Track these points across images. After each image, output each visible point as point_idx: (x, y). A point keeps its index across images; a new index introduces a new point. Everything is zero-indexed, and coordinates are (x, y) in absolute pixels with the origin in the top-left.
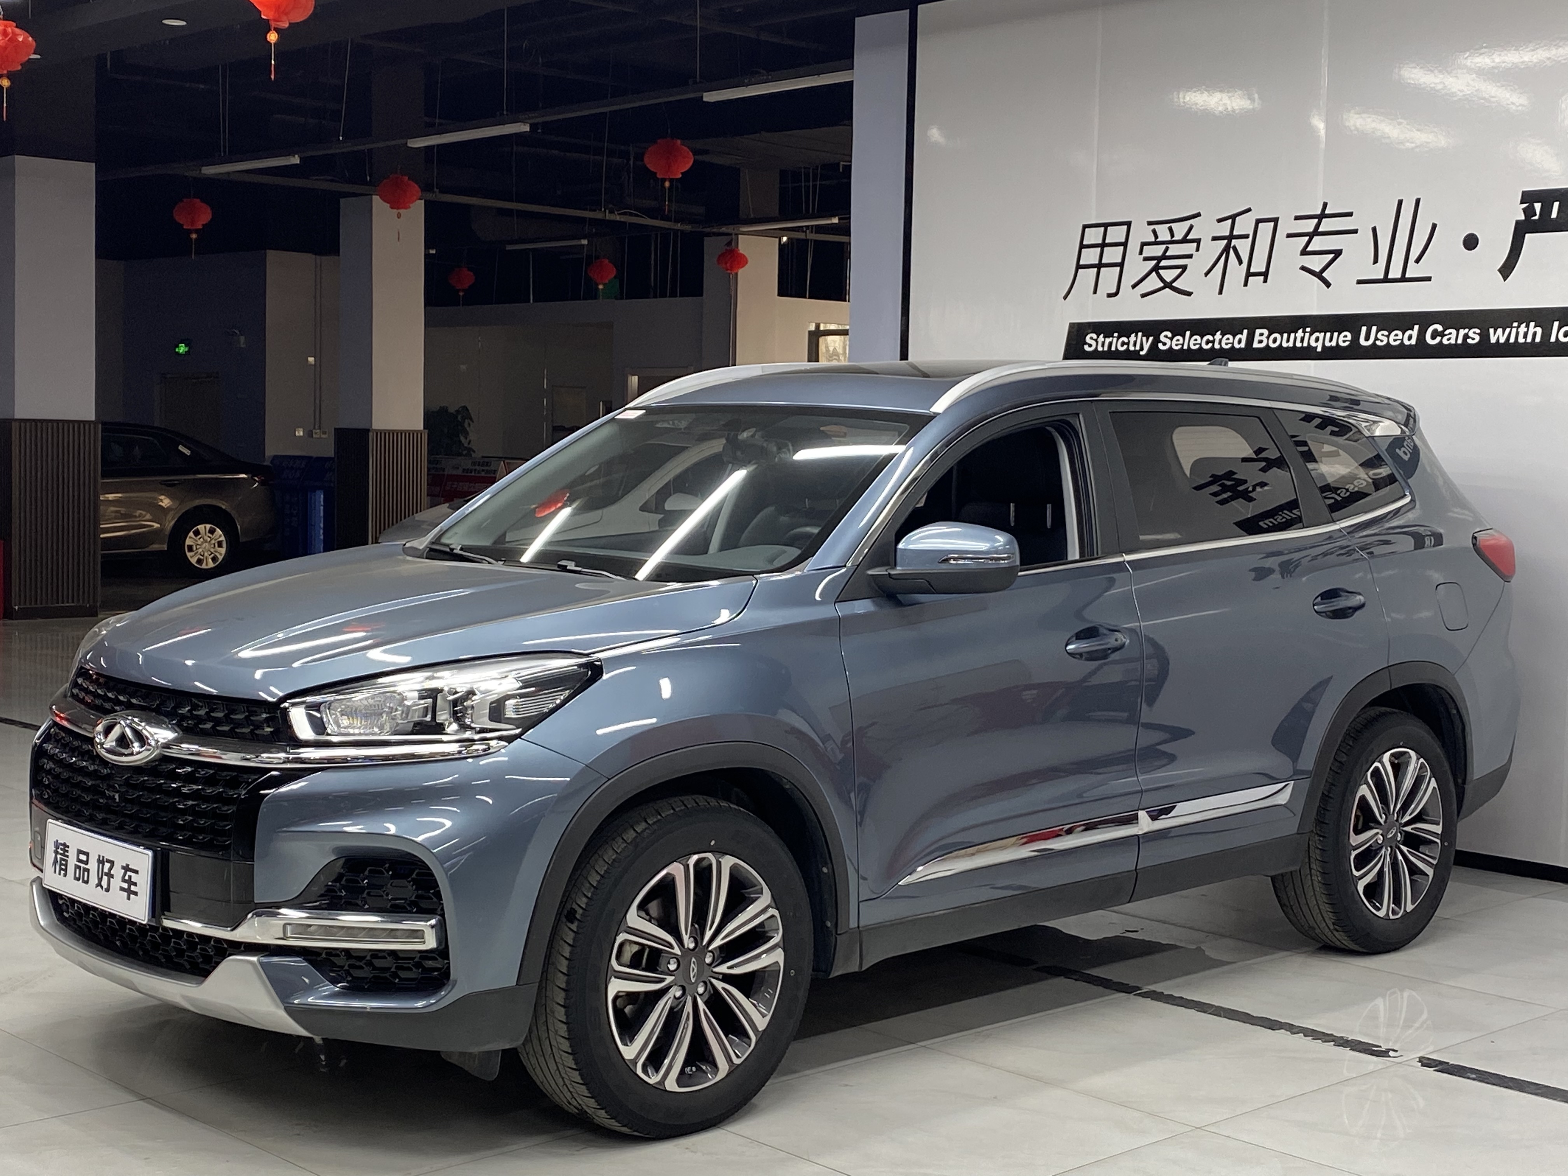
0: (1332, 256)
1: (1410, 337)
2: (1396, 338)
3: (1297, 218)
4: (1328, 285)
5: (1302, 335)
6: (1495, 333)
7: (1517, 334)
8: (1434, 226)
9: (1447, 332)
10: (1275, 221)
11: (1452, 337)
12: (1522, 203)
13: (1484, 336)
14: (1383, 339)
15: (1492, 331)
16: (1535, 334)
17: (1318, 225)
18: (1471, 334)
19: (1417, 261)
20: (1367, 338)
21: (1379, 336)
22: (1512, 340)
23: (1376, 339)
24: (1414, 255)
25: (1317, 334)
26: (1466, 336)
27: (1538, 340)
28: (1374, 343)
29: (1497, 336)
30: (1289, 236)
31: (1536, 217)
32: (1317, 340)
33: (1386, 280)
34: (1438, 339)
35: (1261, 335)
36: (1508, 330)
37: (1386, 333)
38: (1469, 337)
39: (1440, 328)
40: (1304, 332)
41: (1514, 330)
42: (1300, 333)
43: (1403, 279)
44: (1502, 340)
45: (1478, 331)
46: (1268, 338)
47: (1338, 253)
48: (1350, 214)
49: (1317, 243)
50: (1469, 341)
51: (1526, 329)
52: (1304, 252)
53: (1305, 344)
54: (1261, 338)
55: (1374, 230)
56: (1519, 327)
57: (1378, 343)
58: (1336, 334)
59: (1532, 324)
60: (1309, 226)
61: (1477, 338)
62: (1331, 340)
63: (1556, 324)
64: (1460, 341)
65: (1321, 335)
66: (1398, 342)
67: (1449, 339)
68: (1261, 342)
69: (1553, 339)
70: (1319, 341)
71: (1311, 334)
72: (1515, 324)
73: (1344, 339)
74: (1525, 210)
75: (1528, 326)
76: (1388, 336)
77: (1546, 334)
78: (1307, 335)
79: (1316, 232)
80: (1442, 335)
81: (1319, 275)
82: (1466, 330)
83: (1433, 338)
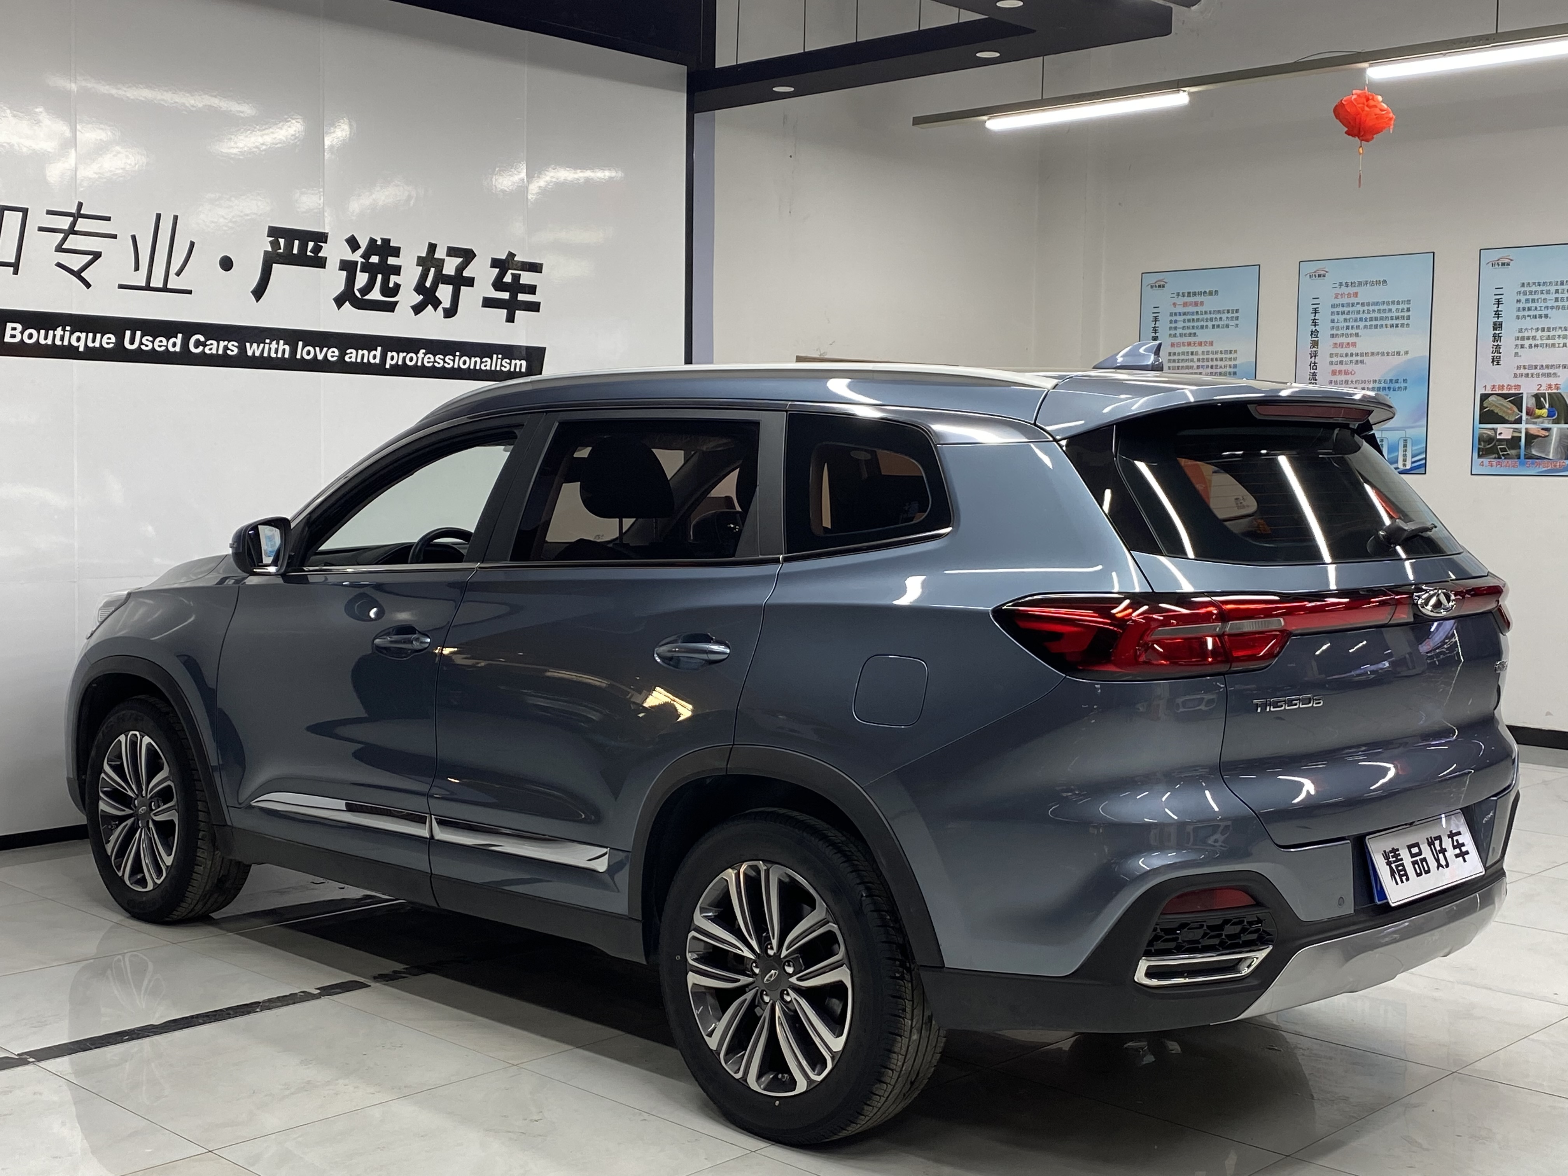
0: (90, 257)
1: (175, 344)
2: (160, 344)
3: (50, 212)
4: (88, 285)
5: (62, 333)
6: (251, 347)
7: (270, 349)
8: (192, 244)
9: (208, 343)
10: (25, 211)
11: (214, 347)
12: (269, 236)
13: (242, 349)
14: (148, 344)
15: (248, 345)
16: (284, 351)
17: (74, 224)
18: (230, 346)
19: (178, 274)
20: (132, 342)
21: (144, 341)
22: (266, 355)
23: (141, 343)
24: (174, 268)
25: (77, 334)
26: (226, 348)
27: (287, 356)
28: (139, 346)
29: (253, 350)
30: (41, 229)
31: (281, 251)
32: (79, 339)
33: (148, 288)
34: (201, 348)
35: (14, 329)
36: (262, 345)
37: (151, 339)
38: (229, 349)
39: (202, 339)
40: (64, 330)
41: (267, 346)
42: (59, 332)
43: (165, 289)
44: (257, 354)
45: (236, 344)
46: (22, 333)
47: (97, 255)
48: (108, 219)
49: (73, 242)
50: (229, 352)
51: (276, 346)
52: (60, 249)
53: (66, 343)
54: (14, 332)
55: (134, 238)
56: (270, 344)
57: (143, 347)
58: (99, 336)
59: (281, 342)
60: (65, 223)
61: (236, 351)
62: (94, 341)
63: (300, 343)
64: (220, 352)
65: (83, 335)
66: (163, 348)
67: (211, 349)
68: (13, 336)
69: (298, 356)
70: (81, 340)
71: (72, 333)
72: (268, 341)
73: (108, 341)
74: (271, 242)
75: (278, 343)
76: (153, 342)
77: (294, 351)
78: (67, 334)
79: (72, 231)
80: (205, 345)
81: (78, 274)
82: (226, 343)
83: (196, 347)
